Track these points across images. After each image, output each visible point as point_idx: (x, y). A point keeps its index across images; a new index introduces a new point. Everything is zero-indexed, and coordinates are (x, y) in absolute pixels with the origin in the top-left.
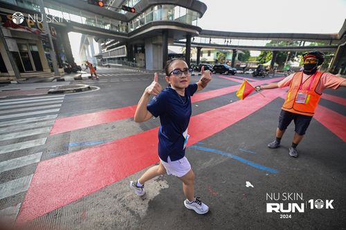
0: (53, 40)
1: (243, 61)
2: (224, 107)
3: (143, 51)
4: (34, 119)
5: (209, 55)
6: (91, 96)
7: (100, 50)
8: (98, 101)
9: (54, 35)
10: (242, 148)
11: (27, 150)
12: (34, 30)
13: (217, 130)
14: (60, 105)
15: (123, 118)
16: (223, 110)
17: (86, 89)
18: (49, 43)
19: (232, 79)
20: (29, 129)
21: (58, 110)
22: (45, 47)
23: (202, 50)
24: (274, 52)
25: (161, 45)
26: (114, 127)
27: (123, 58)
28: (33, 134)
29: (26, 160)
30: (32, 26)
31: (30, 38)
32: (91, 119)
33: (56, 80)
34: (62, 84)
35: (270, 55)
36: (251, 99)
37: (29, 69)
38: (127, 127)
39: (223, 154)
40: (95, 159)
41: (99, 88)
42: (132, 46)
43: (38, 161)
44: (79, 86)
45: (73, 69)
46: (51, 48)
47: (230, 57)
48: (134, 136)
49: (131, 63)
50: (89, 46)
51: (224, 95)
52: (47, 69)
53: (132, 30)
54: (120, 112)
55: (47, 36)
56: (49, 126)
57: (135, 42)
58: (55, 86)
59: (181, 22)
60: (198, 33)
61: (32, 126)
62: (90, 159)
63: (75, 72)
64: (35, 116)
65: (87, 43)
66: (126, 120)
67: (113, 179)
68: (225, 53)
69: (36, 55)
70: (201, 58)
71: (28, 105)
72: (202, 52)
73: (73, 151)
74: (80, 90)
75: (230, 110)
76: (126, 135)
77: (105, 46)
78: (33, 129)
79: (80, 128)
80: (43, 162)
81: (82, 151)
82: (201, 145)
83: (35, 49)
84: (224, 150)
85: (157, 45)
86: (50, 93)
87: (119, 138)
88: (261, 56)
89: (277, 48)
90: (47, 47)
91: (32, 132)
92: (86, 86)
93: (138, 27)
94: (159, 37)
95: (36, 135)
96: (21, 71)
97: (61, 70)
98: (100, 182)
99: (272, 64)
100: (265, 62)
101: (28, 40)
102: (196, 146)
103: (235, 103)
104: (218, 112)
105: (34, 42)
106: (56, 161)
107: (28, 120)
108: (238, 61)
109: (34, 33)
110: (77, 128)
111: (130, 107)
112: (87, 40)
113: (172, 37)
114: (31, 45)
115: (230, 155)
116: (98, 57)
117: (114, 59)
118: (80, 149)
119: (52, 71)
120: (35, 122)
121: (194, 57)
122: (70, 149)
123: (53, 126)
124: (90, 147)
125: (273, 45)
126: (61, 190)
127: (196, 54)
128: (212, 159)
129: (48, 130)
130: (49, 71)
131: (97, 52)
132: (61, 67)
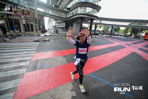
0: (38, 20)
1: (116, 32)
2: (106, 55)
3: (72, 25)
4: (27, 52)
5: (100, 28)
6: (49, 44)
7: (55, 24)
8: (51, 46)
9: (39, 18)
10: (114, 79)
11: (22, 66)
12: (32, 16)
13: (102, 67)
14: (37, 47)
15: (60, 56)
16: (105, 56)
17: (47, 41)
18: (37, 21)
19: (110, 40)
20: (24, 57)
21: (36, 49)
22: (35, 23)
23: (97, 26)
24: (132, 28)
25: (79, 23)
26: (56, 60)
27: (63, 28)
28: (25, 59)
29: (21, 71)
30: (32, 15)
31: (31, 19)
32: (48, 55)
33: (37, 36)
34: (39, 38)
35: (130, 30)
36: (119, 51)
37: (29, 30)
38: (61, 60)
39: (104, 81)
40: (46, 75)
41: (52, 40)
42: (67, 23)
43: (25, 72)
44: (45, 39)
45: (44, 31)
46: (37, 23)
47: (110, 29)
48: (63, 65)
49: (66, 30)
50: (51, 22)
51: (106, 48)
52: (35, 31)
53: (69, 16)
54: (59, 52)
55: (36, 19)
56: (31, 56)
57: (69, 22)
58: (37, 38)
59: (89, 14)
60: (96, 19)
61: (25, 55)
62: (44, 74)
63: (45, 33)
64: (27, 51)
65: (51, 21)
66: (61, 57)
67: (52, 87)
68: (108, 28)
69: (32, 25)
70: (96, 29)
71: (26, 46)
72: (97, 27)
73: (38, 69)
74: (45, 41)
75: (109, 57)
76: (61, 64)
77: (57, 22)
78: (26, 57)
79: (43, 58)
80: (27, 73)
81: (42, 70)
82: (93, 74)
83: (32, 23)
84: (104, 79)
85: (78, 23)
86: (34, 41)
87: (57, 65)
88: (125, 29)
89: (134, 26)
90: (36, 23)
91: (25, 58)
92: (48, 39)
93: (71, 16)
94: (79, 20)
95: (26, 60)
96: (26, 31)
97: (40, 31)
98: (47, 87)
99: (131, 34)
100: (127, 33)
101: (30, 20)
102: (91, 75)
103: (111, 53)
104: (102, 57)
105: (32, 21)
106: (31, 73)
107: (25, 52)
108: (114, 31)
109: (32, 17)
110: (41, 59)
111: (64, 50)
112: (51, 20)
113: (84, 20)
114: (31, 21)
115: (107, 82)
116: (54, 27)
117: (60, 28)
118: (41, 69)
119: (37, 32)
120: (27, 54)
121: (93, 28)
122: (38, 68)
123: (33, 56)
124: (45, 68)
125: (132, 25)
126: (31, 88)
127: (94, 27)
128: (98, 83)
129: (31, 58)
130: (36, 32)
131: (54, 25)
132: (40, 30)
